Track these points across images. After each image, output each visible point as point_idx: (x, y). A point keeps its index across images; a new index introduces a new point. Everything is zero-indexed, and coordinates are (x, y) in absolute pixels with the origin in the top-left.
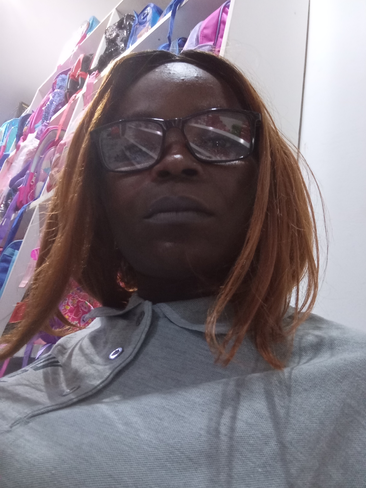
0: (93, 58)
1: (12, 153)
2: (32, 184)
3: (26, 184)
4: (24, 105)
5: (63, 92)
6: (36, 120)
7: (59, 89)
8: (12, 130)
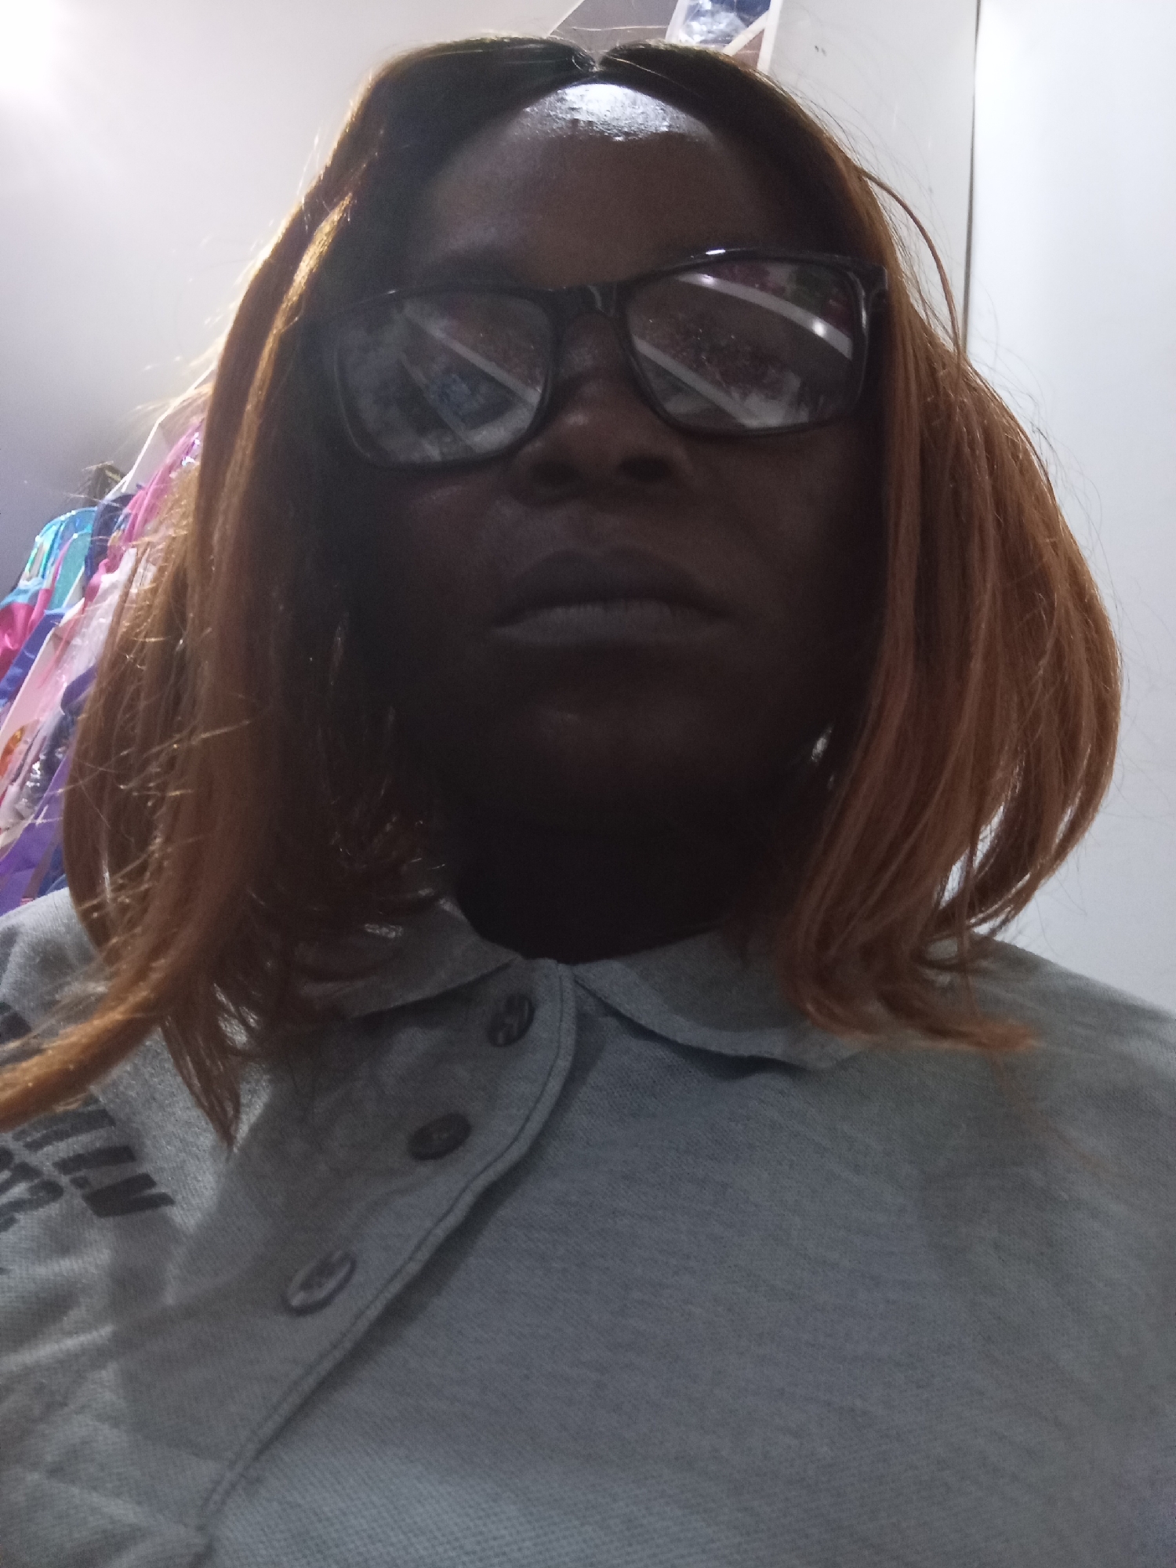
1: (70, 611)
6: (147, 512)
8: (71, 543)
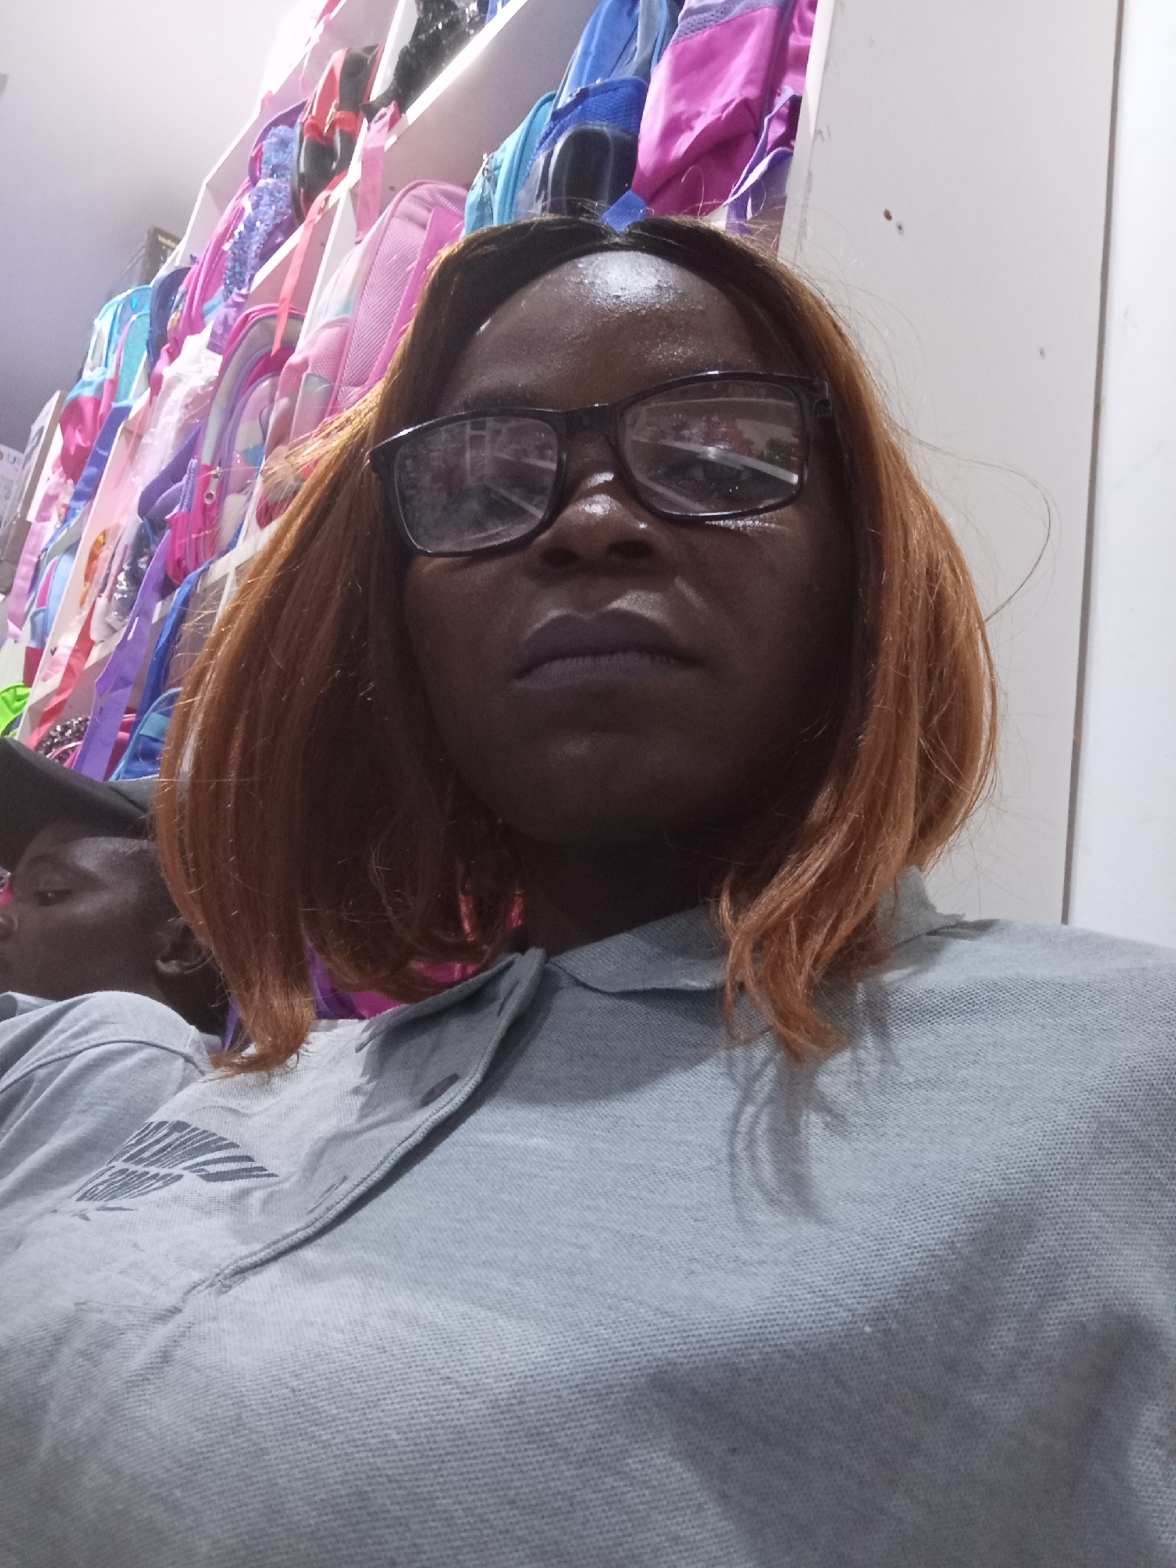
0: (375, 62)
1: (136, 401)
2: (208, 502)
3: (189, 507)
4: (162, 239)
5: (285, 185)
6: (204, 289)
7: (271, 176)
8: (131, 327)
